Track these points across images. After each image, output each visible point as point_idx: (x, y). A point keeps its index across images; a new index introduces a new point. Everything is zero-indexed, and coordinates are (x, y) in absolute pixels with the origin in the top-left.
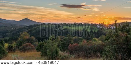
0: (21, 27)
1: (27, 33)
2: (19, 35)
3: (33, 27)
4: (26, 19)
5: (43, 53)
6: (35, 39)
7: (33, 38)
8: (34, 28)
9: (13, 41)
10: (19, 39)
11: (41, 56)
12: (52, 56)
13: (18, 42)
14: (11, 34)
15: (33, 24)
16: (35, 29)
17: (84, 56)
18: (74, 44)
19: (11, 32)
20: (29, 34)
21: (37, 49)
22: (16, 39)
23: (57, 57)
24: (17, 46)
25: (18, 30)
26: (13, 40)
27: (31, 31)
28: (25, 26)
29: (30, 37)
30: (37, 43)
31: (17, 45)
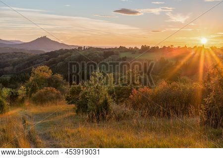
0: (33, 54)
1: (46, 68)
2: (30, 72)
3: (58, 55)
4: (44, 39)
5: (79, 107)
6: (62, 80)
7: (59, 76)
8: (60, 56)
9: (18, 84)
10: (31, 78)
11: (75, 113)
12: (98, 113)
13: (30, 86)
14: (15, 69)
15: (58, 48)
16: (62, 60)
17: (162, 113)
18: (141, 90)
19: (14, 64)
20: (49, 69)
21: (67, 100)
22: (24, 80)
23: (107, 114)
24: (26, 94)
25: (28, 60)
26: (20, 82)
27: (54, 62)
28: (42, 53)
29: (53, 74)
30: (67, 88)
31: (27, 90)
